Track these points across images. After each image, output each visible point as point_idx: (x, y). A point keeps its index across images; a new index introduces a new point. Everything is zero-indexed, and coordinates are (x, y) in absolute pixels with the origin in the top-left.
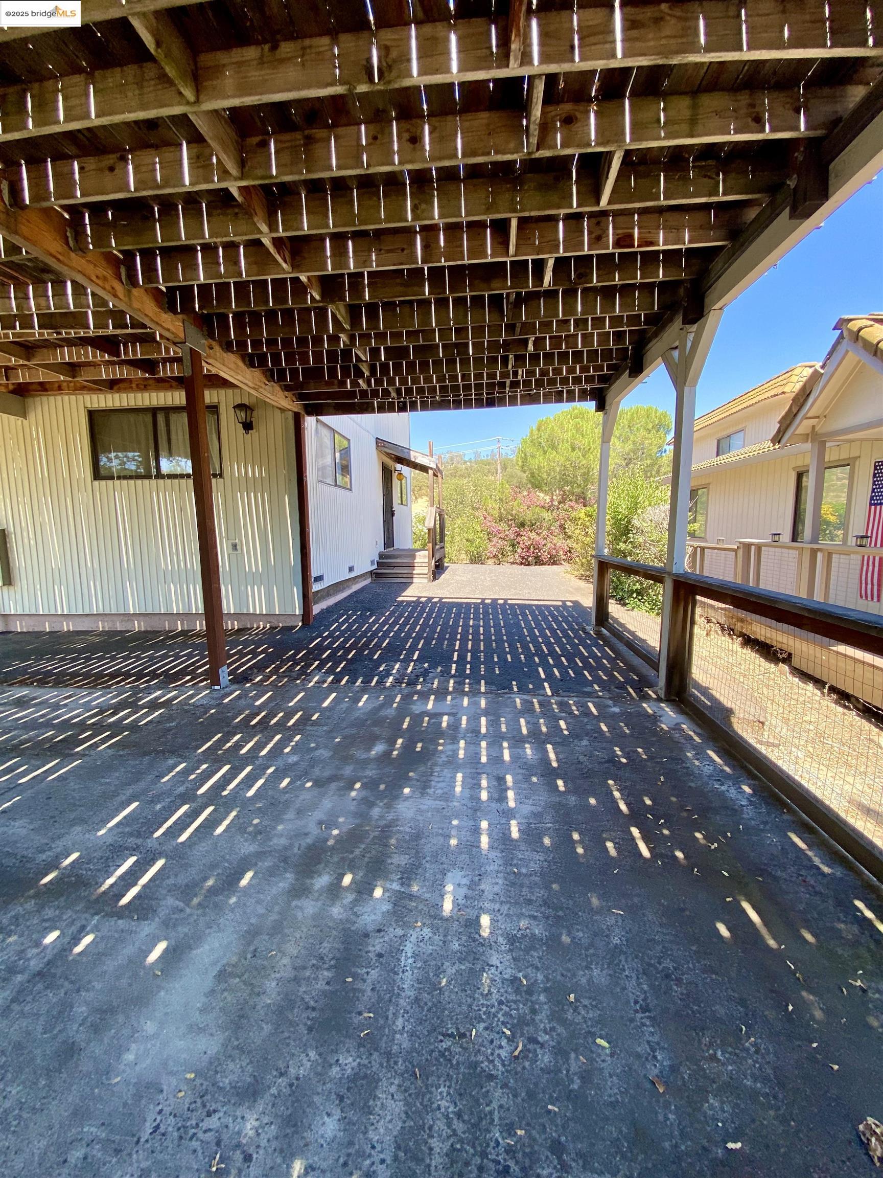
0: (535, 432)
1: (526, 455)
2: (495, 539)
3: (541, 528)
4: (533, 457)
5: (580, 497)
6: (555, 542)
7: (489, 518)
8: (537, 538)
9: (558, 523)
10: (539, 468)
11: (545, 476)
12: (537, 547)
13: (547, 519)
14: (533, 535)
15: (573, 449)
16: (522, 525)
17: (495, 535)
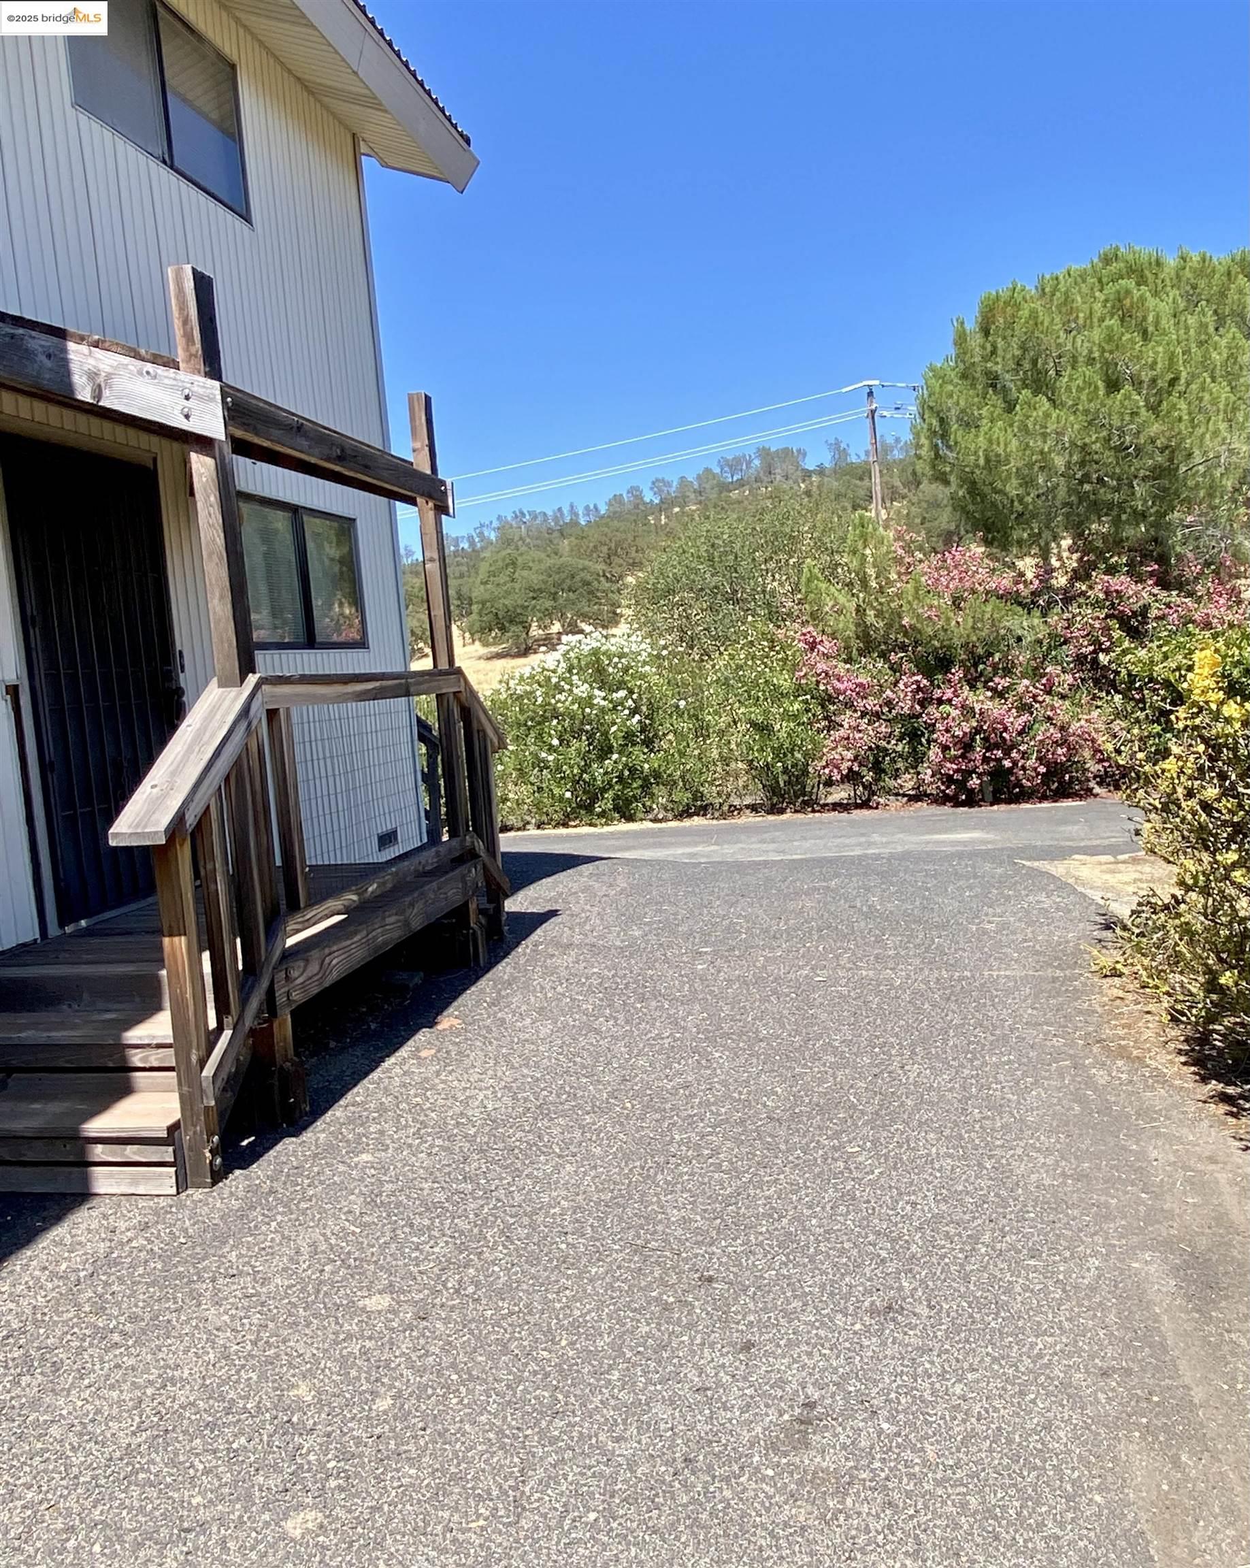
0: (975, 342)
1: (942, 421)
2: (847, 719)
3: (1007, 672)
4: (970, 424)
5: (1146, 556)
6: (1063, 717)
7: (827, 646)
8: (995, 709)
9: (1070, 650)
10: (993, 463)
11: (1013, 488)
12: (996, 741)
13: (1029, 638)
14: (980, 700)
15: (1113, 385)
16: (944, 664)
17: (849, 705)
